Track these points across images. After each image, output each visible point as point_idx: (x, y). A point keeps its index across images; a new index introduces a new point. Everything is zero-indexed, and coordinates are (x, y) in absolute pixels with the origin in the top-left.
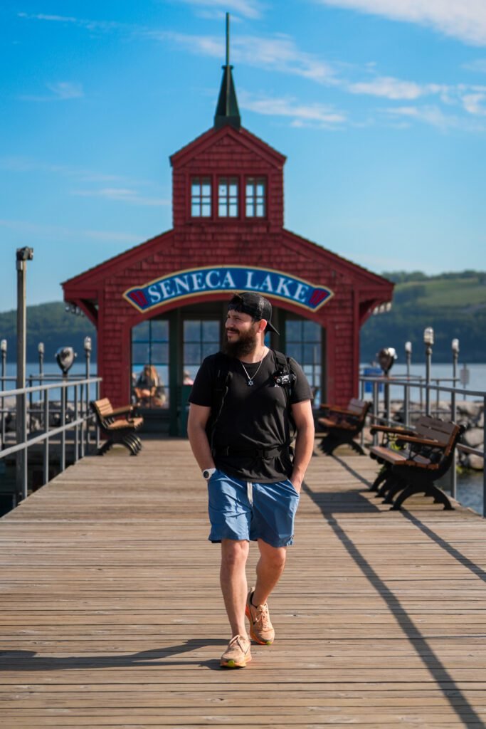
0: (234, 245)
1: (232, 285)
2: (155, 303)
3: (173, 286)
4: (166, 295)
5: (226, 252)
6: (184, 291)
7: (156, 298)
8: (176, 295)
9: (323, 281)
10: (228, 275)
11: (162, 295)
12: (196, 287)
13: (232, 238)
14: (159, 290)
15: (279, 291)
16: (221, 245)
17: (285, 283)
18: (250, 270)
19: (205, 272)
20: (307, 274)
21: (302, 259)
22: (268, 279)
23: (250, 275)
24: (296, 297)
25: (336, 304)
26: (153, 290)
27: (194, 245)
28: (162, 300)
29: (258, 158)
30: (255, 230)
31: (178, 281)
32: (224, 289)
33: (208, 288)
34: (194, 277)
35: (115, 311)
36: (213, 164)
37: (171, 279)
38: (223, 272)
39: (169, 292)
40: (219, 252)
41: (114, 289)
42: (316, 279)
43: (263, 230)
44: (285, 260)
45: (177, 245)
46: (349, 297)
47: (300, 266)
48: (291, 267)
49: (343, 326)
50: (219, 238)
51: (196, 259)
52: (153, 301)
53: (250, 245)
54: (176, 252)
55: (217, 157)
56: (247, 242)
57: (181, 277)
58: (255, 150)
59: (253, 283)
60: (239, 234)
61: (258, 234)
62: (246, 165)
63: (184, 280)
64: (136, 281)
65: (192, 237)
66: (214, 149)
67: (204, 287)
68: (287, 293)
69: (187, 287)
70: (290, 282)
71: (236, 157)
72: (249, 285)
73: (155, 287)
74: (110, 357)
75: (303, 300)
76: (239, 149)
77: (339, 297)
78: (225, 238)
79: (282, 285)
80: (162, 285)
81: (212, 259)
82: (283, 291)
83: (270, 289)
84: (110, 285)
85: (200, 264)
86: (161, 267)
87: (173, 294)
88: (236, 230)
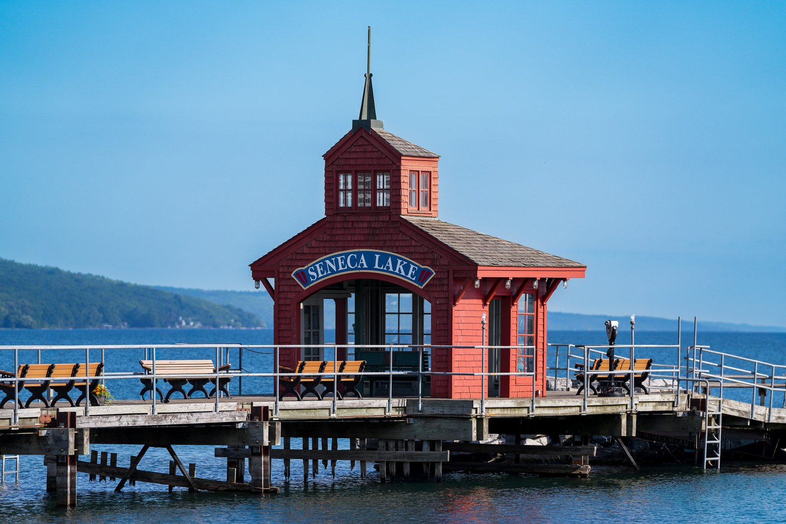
0: (366, 232)
1: (365, 266)
2: (313, 282)
3: (325, 266)
4: (320, 275)
5: (362, 238)
6: (333, 272)
7: (313, 277)
8: (327, 275)
9: (428, 262)
10: (363, 257)
11: (318, 275)
12: (341, 268)
13: (365, 225)
14: (316, 271)
15: (397, 271)
16: (358, 231)
17: (401, 263)
18: (378, 253)
19: (347, 255)
20: (417, 256)
21: (414, 243)
22: (390, 260)
23: (377, 256)
24: (409, 276)
25: (437, 282)
26: (311, 270)
27: (339, 232)
28: (318, 279)
29: (383, 156)
30: (381, 218)
31: (328, 262)
32: (359, 269)
33: (349, 269)
34: (339, 258)
35: (286, 289)
36: (352, 162)
37: (323, 261)
38: (359, 254)
39: (322, 273)
40: (356, 238)
41: (286, 269)
42: (422, 261)
43: (387, 218)
44: (402, 244)
45: (328, 232)
46: (446, 276)
47: (412, 249)
48: (406, 250)
49: (442, 301)
50: (356, 225)
51: (340, 244)
52: (312, 279)
53: (378, 232)
54: (326, 238)
55: (354, 156)
56: (376, 228)
57: (329, 259)
58: (381, 149)
59: (380, 265)
60: (369, 222)
61: (383, 222)
62: (375, 162)
63: (332, 262)
64: (300, 263)
65: (338, 226)
66: (353, 149)
67: (346, 268)
68: (403, 273)
69: (334, 268)
70: (405, 263)
71: (368, 155)
72: (376, 266)
73: (313, 268)
74: (282, 327)
75: (414, 279)
76: (369, 148)
77: (439, 276)
78: (361, 225)
79: (399, 266)
80: (317, 266)
81: (352, 244)
82: (400, 270)
83: (391, 269)
84: (283, 266)
85: (344, 248)
86: (317, 251)
87: (325, 274)
88: (368, 218)
